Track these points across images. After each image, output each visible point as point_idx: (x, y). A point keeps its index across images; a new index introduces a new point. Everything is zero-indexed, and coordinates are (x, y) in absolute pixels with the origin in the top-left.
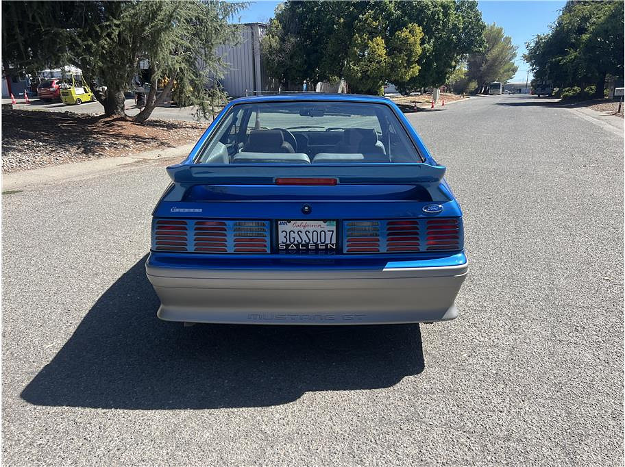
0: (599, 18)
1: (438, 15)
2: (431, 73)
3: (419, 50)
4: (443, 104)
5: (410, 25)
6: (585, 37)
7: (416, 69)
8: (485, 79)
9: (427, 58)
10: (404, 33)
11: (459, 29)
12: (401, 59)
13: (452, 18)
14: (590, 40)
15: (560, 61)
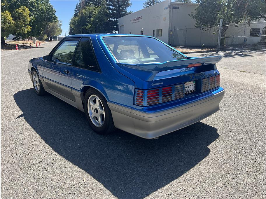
0: (95, 12)
1: (34, 4)
2: (35, 30)
3: (29, 19)
4: (40, 45)
5: (22, 7)
6: (92, 19)
7: (29, 28)
8: (51, 34)
9: (33, 23)
10: (20, 11)
11: (44, 11)
12: (21, 23)
13: (40, 6)
14: (94, 21)
15: (85, 28)
